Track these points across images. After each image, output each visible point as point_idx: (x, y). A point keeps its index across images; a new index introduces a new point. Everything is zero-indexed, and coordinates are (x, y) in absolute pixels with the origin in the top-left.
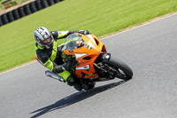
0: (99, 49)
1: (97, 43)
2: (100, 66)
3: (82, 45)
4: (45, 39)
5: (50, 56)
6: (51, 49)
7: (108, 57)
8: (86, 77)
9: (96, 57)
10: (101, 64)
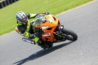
0: (56, 23)
1: (55, 19)
2: (57, 33)
3: (45, 21)
4: (23, 19)
5: (26, 29)
6: (27, 25)
7: (62, 27)
8: (48, 40)
9: (55, 28)
10: (58, 32)
